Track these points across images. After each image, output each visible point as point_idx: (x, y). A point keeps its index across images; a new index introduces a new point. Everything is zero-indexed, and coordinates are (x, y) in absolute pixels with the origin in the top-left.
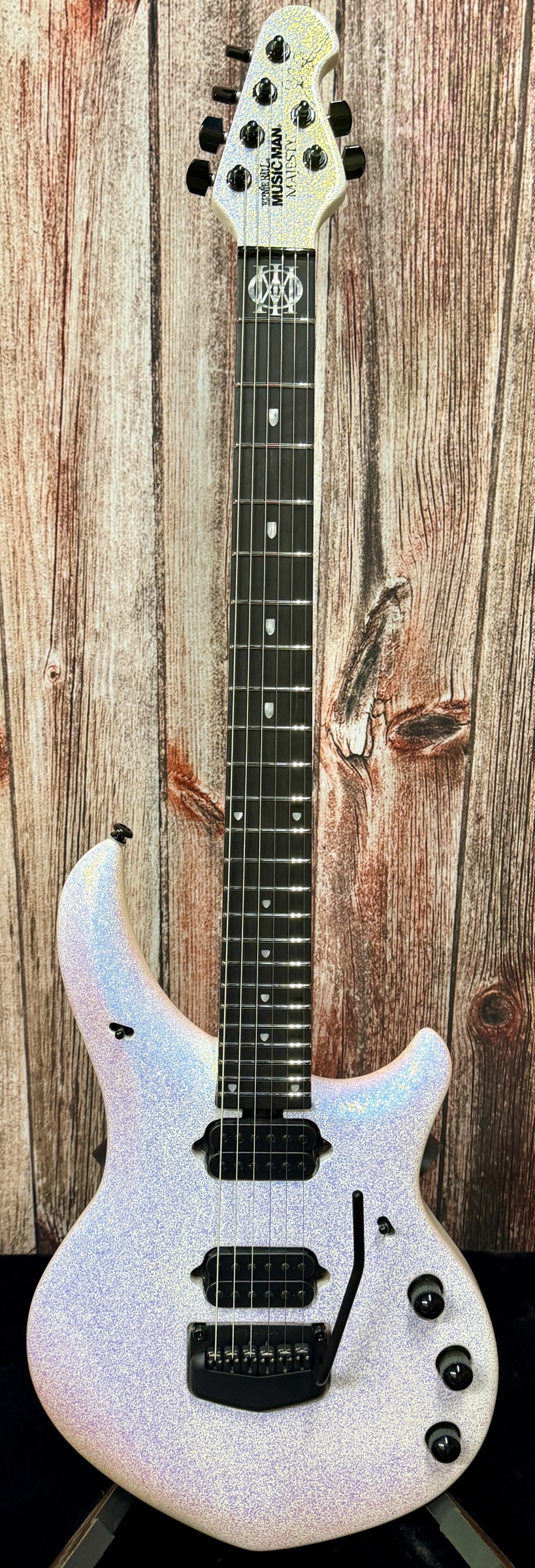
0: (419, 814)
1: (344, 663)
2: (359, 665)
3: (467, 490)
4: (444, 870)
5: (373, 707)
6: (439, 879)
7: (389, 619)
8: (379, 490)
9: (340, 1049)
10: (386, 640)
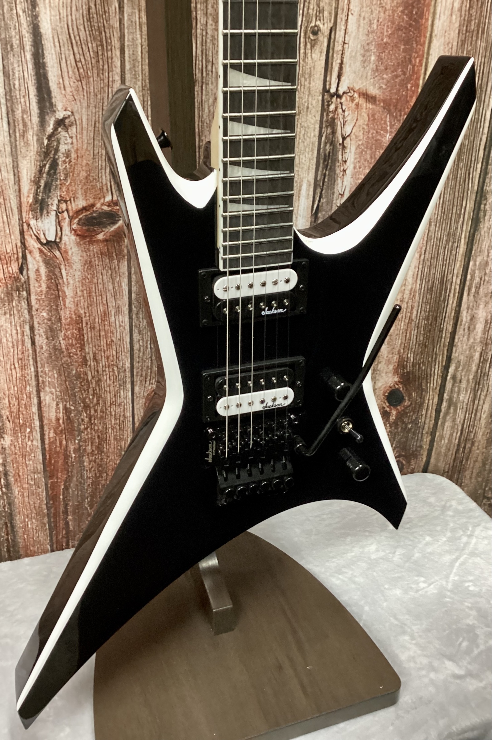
0: (100, 281)
1: (33, 175)
2: (45, 175)
3: (105, 48)
4: (120, 317)
5: (58, 206)
6: (117, 322)
7: (62, 142)
8: (42, 45)
9: (64, 442)
10: (61, 158)
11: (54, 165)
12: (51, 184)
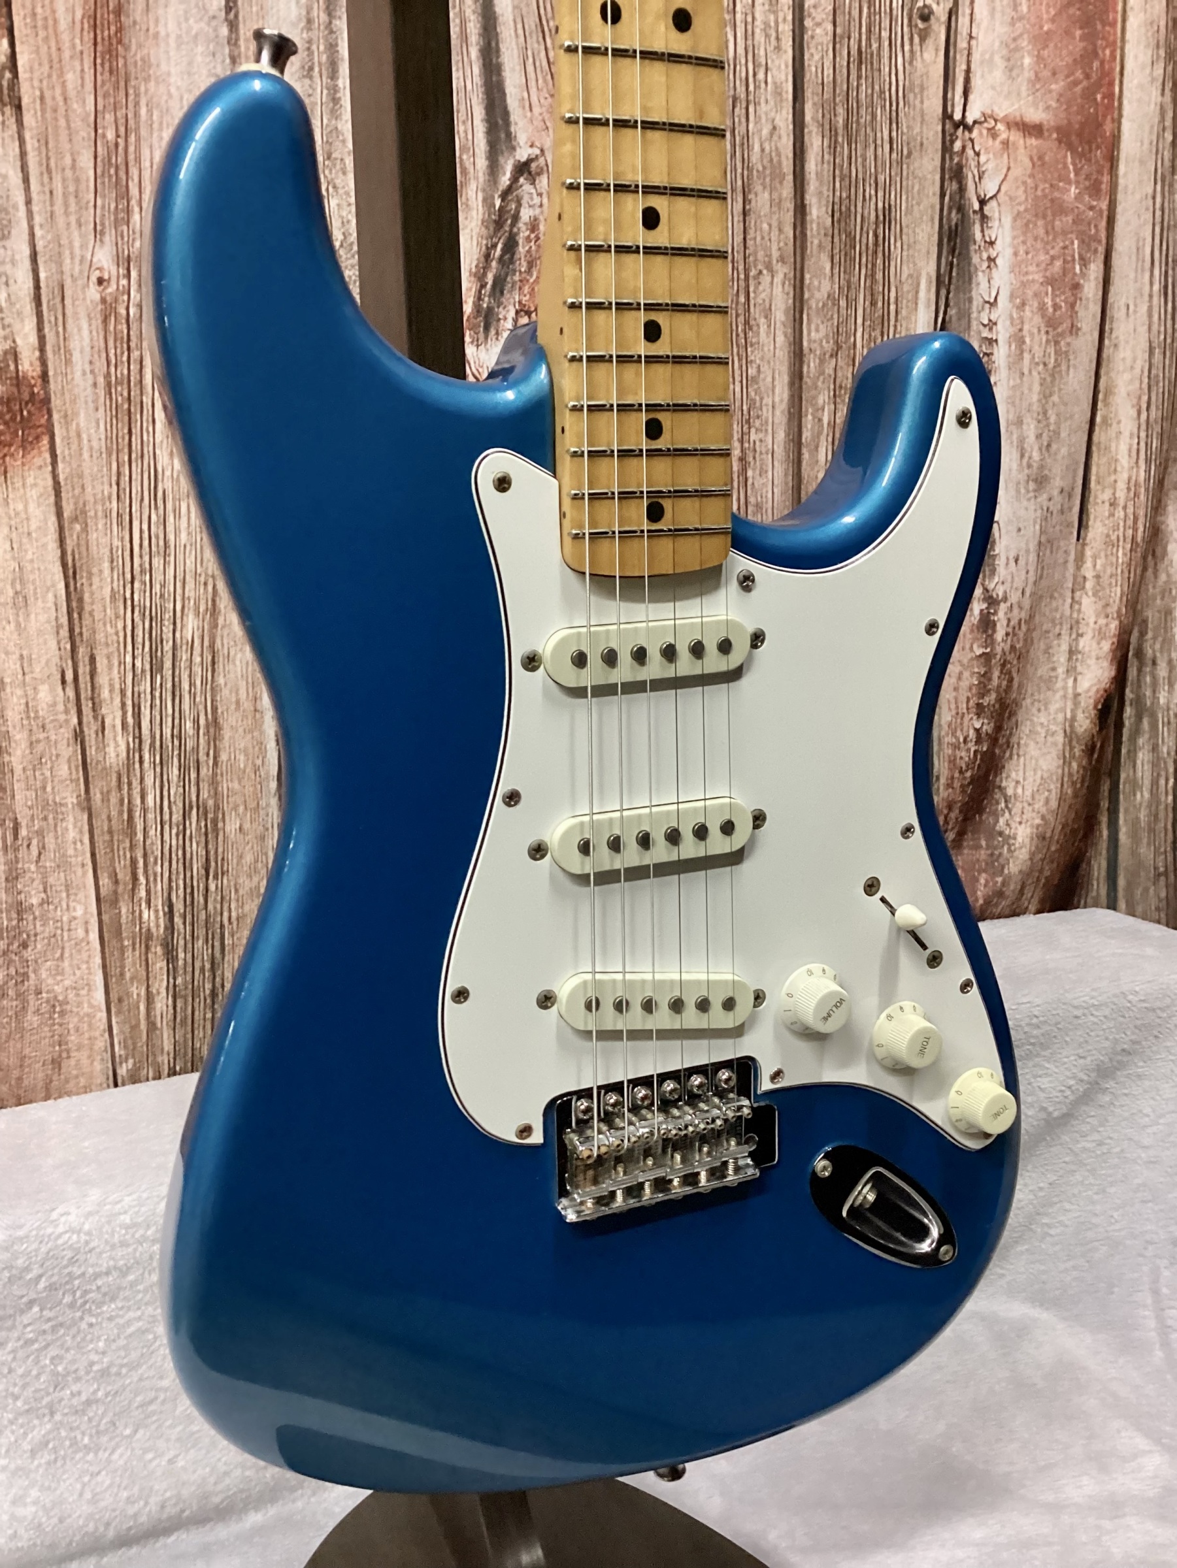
11: (511, 245)
12: (505, 280)
